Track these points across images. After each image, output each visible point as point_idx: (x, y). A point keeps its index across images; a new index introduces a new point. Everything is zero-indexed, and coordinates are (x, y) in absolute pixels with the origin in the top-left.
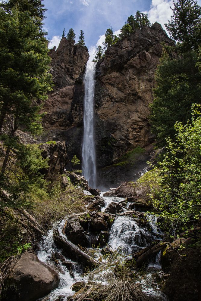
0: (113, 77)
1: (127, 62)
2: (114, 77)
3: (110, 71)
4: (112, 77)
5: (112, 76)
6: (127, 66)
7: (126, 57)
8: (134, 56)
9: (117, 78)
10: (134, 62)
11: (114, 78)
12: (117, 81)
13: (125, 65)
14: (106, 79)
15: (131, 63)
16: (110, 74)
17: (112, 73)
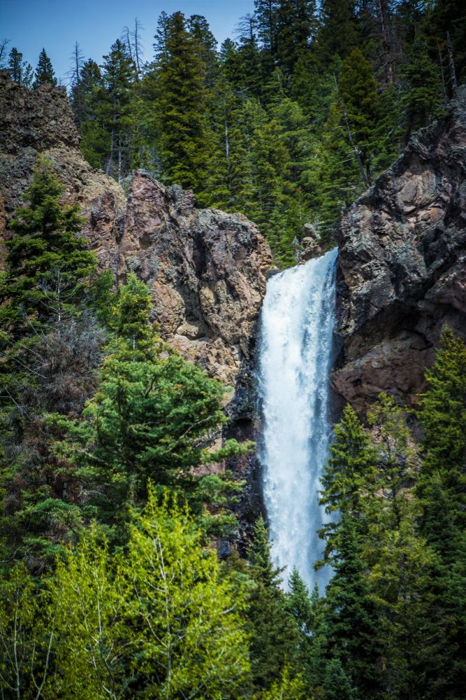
0: (380, 365)
1: (426, 290)
2: (384, 367)
3: (360, 346)
4: (374, 370)
5: (375, 364)
6: (431, 308)
7: (415, 271)
8: (446, 262)
9: (397, 365)
10: (452, 293)
11: (381, 368)
12: (397, 381)
13: (421, 305)
14: (353, 379)
15: (440, 296)
16: (360, 355)
17: (369, 351)
